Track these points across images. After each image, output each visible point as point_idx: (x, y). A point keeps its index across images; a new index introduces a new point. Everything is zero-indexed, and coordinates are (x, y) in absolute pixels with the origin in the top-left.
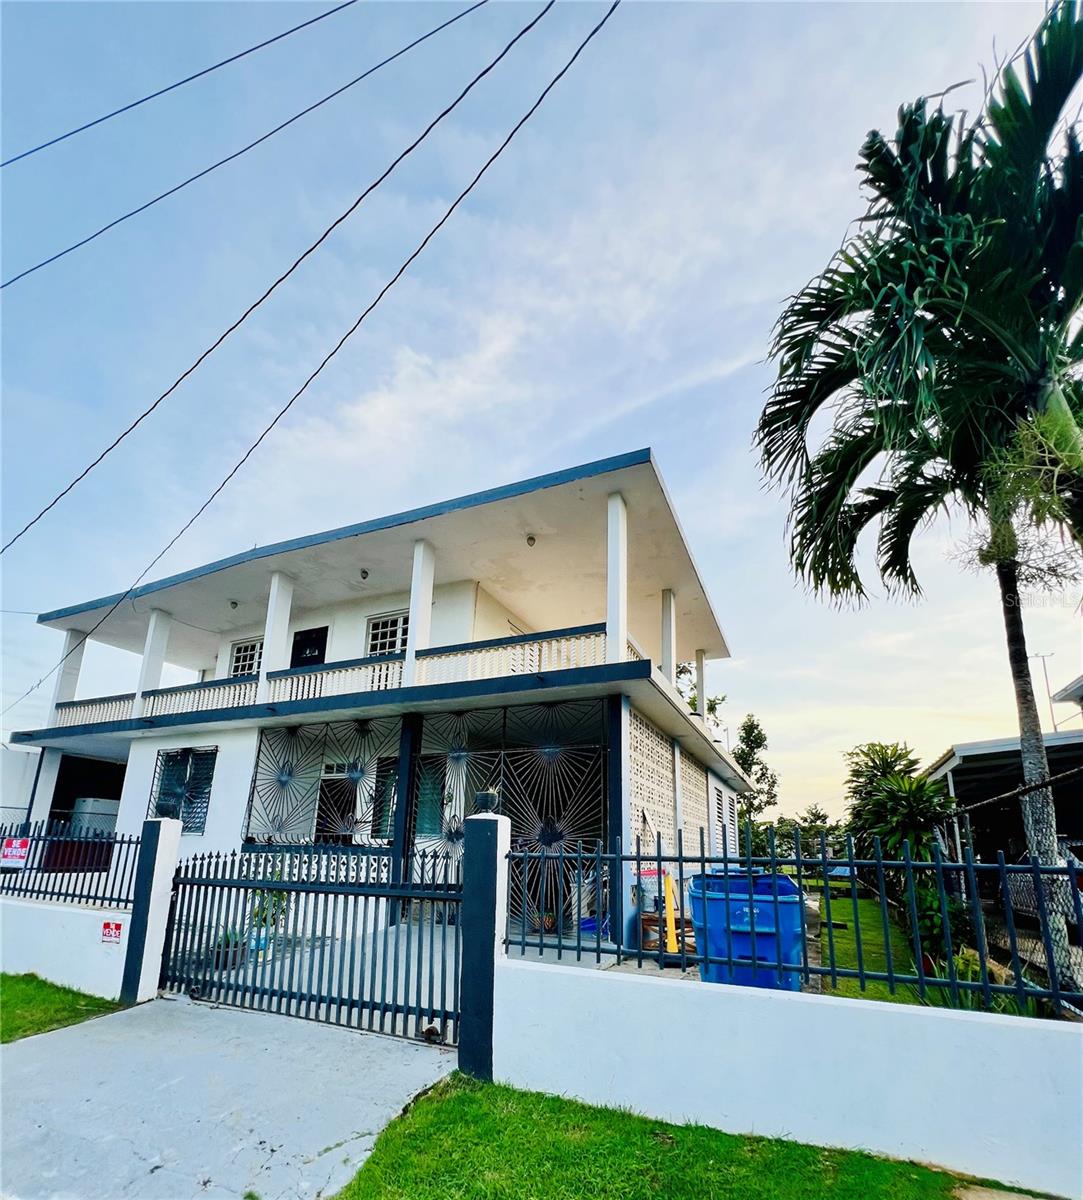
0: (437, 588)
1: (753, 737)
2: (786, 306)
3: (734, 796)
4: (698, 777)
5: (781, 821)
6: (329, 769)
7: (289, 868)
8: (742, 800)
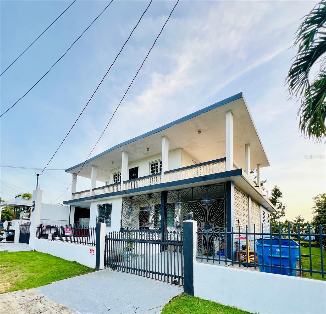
0: (170, 151)
1: (277, 194)
2: (303, 20)
3: (269, 213)
4: (257, 207)
5: (286, 222)
6: (141, 208)
7: (136, 236)
8: (272, 215)
